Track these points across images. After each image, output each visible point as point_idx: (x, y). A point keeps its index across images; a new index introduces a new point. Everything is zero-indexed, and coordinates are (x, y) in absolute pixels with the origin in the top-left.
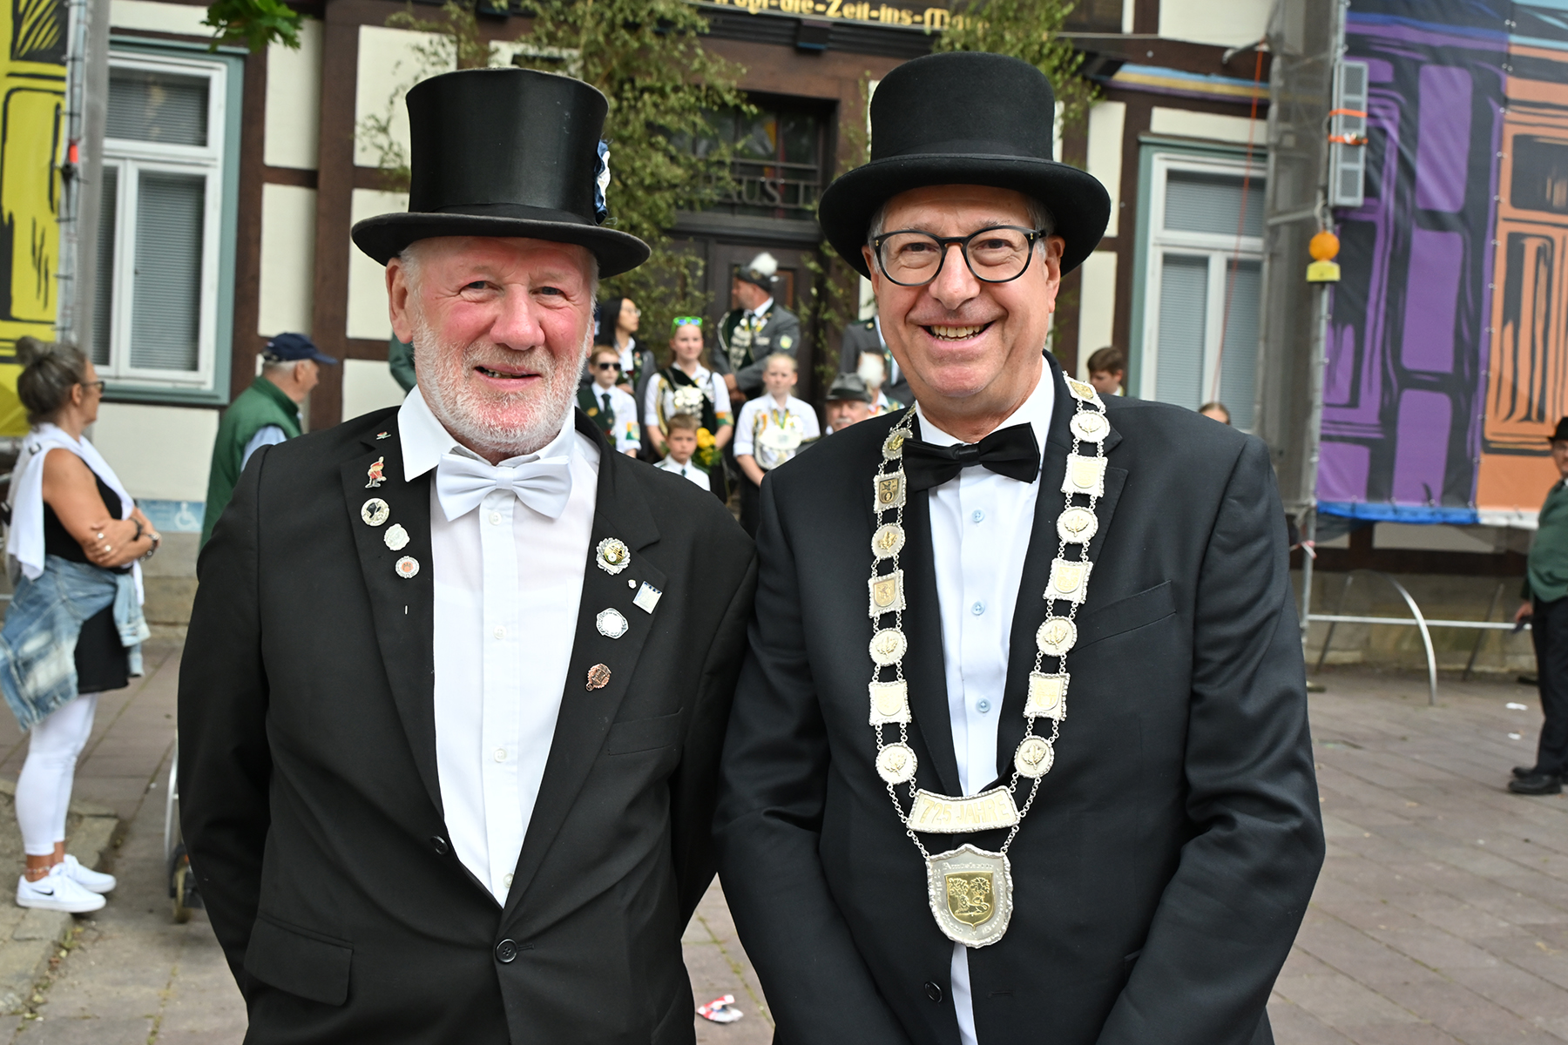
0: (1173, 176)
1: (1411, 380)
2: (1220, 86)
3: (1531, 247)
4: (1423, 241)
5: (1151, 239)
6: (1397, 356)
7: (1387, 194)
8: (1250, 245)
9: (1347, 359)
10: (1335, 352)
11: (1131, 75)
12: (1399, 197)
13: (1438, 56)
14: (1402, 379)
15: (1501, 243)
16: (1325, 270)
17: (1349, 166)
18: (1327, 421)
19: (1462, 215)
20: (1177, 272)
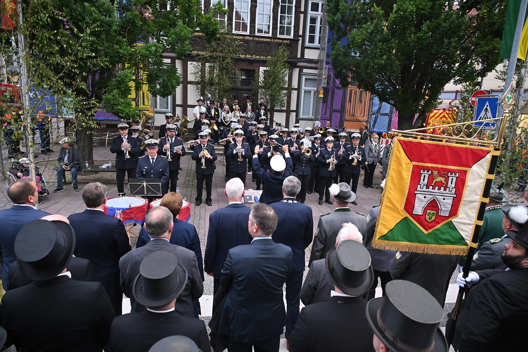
0: (305, 79)
2: (313, 65)
3: (353, 91)
4: (336, 90)
5: (303, 89)
6: (332, 107)
7: (331, 84)
8: (315, 89)
9: (325, 108)
10: (323, 108)
11: (300, 64)
14: (333, 111)
15: (349, 91)
16: (322, 96)
17: (324, 81)
18: (321, 117)
20: (306, 94)
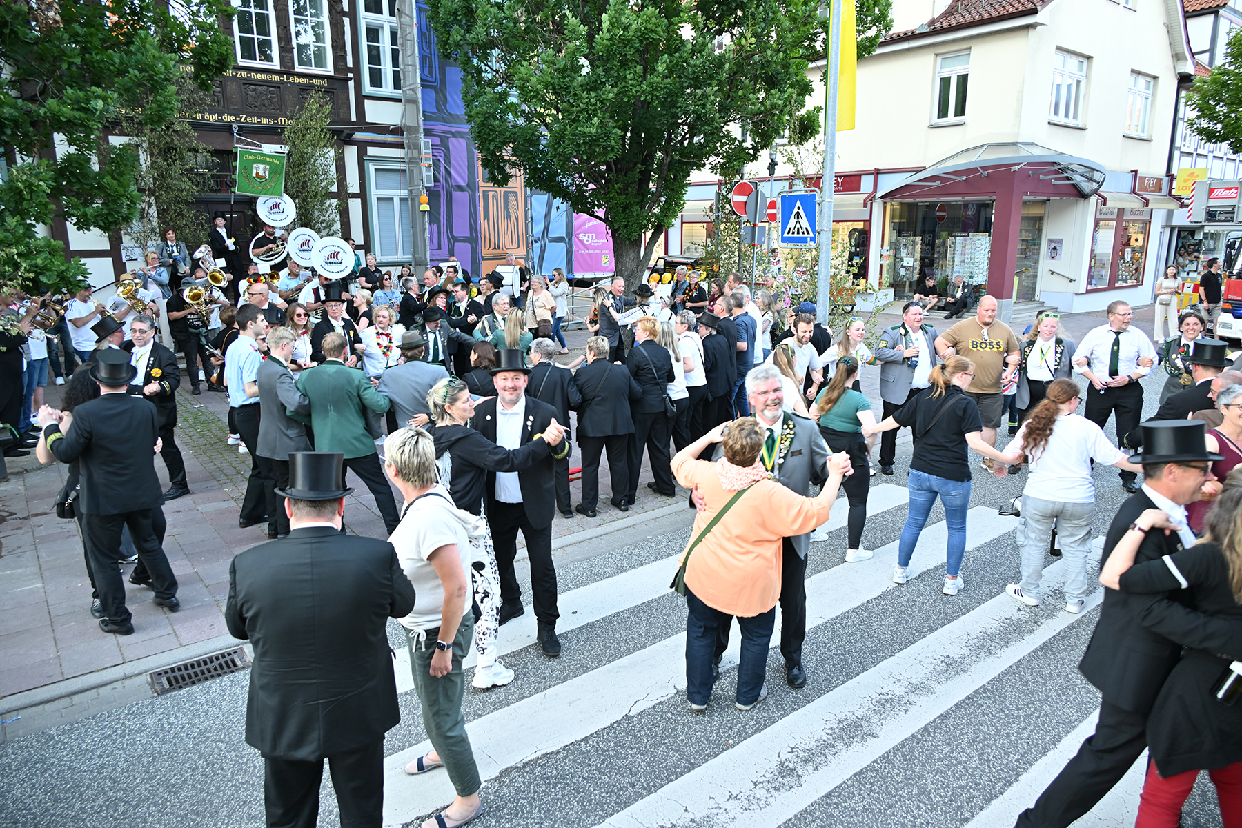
0: (376, 169)
1: (456, 239)
2: (390, 138)
3: (490, 194)
4: (456, 195)
5: (373, 193)
6: (452, 232)
7: (442, 181)
8: (404, 193)
9: (436, 235)
10: (431, 233)
11: (358, 136)
12: (447, 181)
13: (454, 135)
14: (454, 240)
15: (481, 194)
16: (426, 207)
17: (428, 174)
18: (432, 255)
19: (468, 185)
20: (383, 204)
